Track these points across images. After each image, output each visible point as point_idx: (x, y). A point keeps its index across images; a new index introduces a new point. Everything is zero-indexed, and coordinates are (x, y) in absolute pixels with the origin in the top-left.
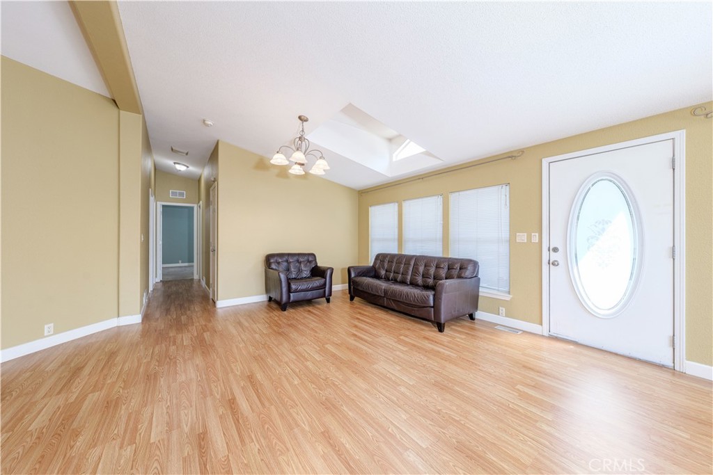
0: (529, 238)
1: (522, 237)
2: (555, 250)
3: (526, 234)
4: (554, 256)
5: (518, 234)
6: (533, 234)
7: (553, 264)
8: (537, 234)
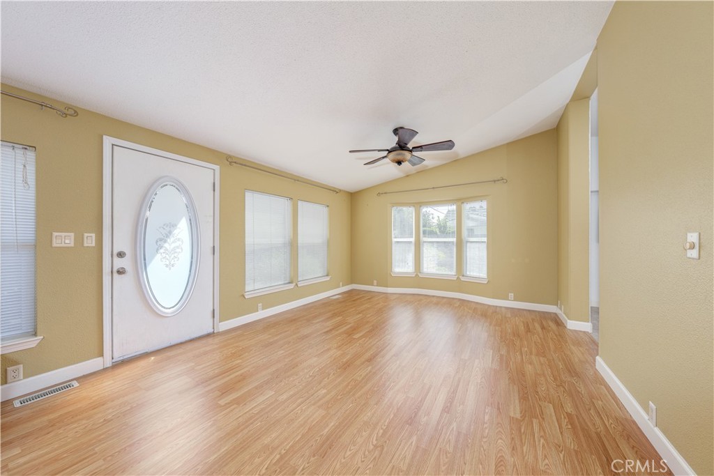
0: (79, 240)
1: (64, 240)
2: (121, 255)
3: (72, 234)
4: (119, 263)
5: (55, 234)
6: (86, 235)
7: (119, 272)
8: (93, 235)
